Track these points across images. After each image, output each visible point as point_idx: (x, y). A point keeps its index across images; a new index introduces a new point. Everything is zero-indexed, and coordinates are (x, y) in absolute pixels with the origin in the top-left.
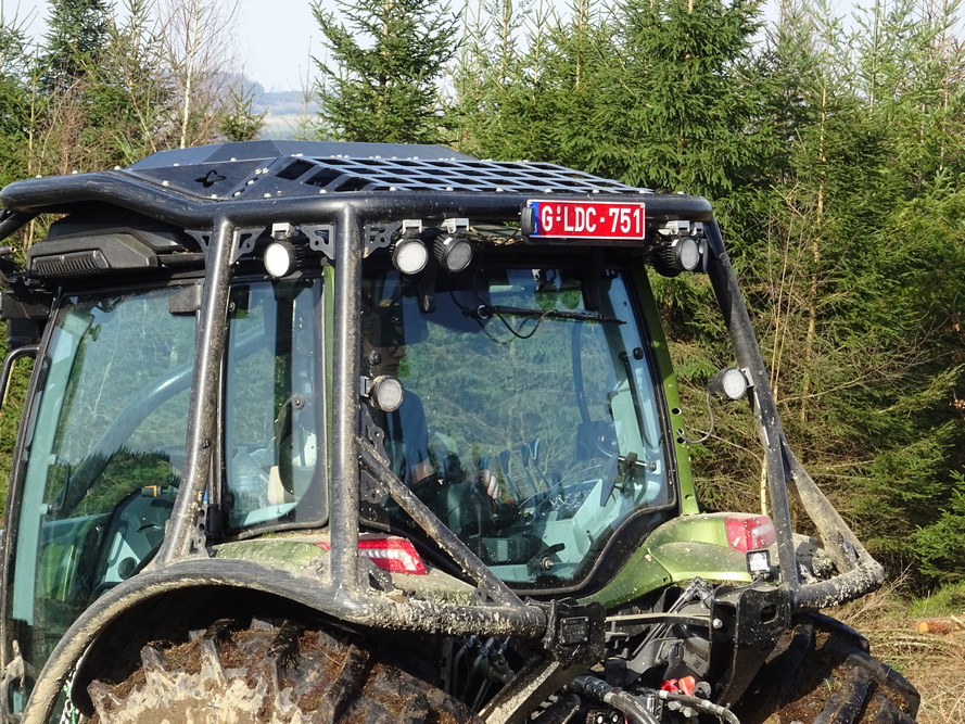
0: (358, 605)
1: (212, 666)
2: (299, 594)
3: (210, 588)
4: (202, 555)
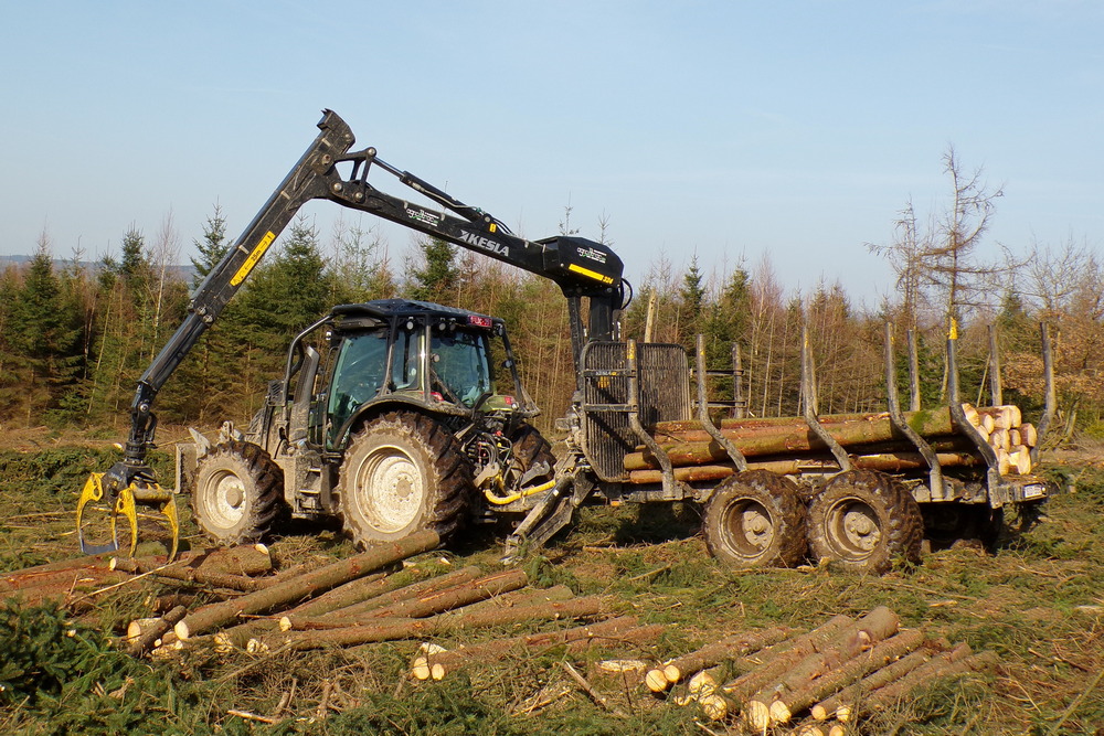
0: (431, 406)
1: (399, 422)
2: (417, 403)
3: (393, 402)
4: (390, 394)
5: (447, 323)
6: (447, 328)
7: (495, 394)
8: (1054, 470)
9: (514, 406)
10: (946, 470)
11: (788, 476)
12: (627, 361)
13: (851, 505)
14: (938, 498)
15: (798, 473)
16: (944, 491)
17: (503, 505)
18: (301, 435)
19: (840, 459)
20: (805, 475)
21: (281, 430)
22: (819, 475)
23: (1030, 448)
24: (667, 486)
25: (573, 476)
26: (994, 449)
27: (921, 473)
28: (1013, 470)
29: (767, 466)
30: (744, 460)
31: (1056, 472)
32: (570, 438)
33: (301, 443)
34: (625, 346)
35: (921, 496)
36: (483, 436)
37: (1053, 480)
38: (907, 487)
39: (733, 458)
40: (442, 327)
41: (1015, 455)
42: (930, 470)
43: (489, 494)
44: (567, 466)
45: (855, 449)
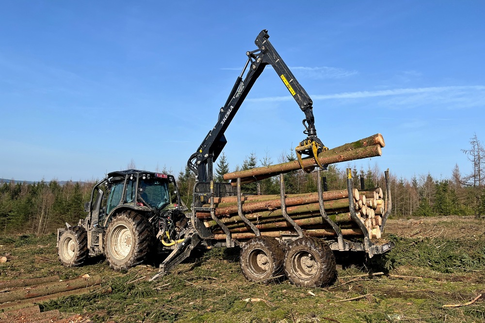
0: (136, 208)
2: (131, 207)
4: (122, 204)
5: (146, 176)
6: (146, 178)
7: (171, 204)
8: (391, 236)
9: (177, 207)
10: (346, 237)
11: (276, 238)
12: (210, 189)
13: (303, 253)
14: (341, 249)
15: (281, 237)
16: (344, 246)
17: (169, 247)
18: (96, 222)
19: (298, 231)
20: (284, 238)
21: (88, 221)
22: (289, 238)
23: (380, 226)
24: (228, 241)
25: (191, 236)
26: (367, 227)
27: (334, 238)
28: (374, 237)
29: (267, 234)
30: (258, 231)
31: (392, 237)
32: (190, 221)
33: (95, 226)
34: (209, 183)
35: (333, 247)
36: (161, 219)
37: (392, 241)
38: (327, 244)
39: (254, 230)
40: (144, 178)
41: (375, 230)
42: (338, 237)
43: (163, 242)
44: (190, 232)
45: (304, 227)
